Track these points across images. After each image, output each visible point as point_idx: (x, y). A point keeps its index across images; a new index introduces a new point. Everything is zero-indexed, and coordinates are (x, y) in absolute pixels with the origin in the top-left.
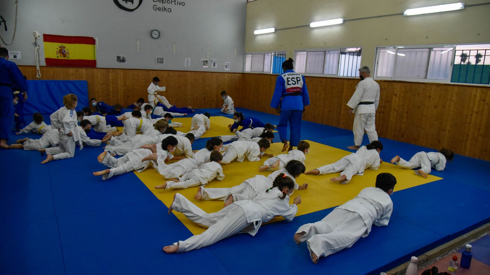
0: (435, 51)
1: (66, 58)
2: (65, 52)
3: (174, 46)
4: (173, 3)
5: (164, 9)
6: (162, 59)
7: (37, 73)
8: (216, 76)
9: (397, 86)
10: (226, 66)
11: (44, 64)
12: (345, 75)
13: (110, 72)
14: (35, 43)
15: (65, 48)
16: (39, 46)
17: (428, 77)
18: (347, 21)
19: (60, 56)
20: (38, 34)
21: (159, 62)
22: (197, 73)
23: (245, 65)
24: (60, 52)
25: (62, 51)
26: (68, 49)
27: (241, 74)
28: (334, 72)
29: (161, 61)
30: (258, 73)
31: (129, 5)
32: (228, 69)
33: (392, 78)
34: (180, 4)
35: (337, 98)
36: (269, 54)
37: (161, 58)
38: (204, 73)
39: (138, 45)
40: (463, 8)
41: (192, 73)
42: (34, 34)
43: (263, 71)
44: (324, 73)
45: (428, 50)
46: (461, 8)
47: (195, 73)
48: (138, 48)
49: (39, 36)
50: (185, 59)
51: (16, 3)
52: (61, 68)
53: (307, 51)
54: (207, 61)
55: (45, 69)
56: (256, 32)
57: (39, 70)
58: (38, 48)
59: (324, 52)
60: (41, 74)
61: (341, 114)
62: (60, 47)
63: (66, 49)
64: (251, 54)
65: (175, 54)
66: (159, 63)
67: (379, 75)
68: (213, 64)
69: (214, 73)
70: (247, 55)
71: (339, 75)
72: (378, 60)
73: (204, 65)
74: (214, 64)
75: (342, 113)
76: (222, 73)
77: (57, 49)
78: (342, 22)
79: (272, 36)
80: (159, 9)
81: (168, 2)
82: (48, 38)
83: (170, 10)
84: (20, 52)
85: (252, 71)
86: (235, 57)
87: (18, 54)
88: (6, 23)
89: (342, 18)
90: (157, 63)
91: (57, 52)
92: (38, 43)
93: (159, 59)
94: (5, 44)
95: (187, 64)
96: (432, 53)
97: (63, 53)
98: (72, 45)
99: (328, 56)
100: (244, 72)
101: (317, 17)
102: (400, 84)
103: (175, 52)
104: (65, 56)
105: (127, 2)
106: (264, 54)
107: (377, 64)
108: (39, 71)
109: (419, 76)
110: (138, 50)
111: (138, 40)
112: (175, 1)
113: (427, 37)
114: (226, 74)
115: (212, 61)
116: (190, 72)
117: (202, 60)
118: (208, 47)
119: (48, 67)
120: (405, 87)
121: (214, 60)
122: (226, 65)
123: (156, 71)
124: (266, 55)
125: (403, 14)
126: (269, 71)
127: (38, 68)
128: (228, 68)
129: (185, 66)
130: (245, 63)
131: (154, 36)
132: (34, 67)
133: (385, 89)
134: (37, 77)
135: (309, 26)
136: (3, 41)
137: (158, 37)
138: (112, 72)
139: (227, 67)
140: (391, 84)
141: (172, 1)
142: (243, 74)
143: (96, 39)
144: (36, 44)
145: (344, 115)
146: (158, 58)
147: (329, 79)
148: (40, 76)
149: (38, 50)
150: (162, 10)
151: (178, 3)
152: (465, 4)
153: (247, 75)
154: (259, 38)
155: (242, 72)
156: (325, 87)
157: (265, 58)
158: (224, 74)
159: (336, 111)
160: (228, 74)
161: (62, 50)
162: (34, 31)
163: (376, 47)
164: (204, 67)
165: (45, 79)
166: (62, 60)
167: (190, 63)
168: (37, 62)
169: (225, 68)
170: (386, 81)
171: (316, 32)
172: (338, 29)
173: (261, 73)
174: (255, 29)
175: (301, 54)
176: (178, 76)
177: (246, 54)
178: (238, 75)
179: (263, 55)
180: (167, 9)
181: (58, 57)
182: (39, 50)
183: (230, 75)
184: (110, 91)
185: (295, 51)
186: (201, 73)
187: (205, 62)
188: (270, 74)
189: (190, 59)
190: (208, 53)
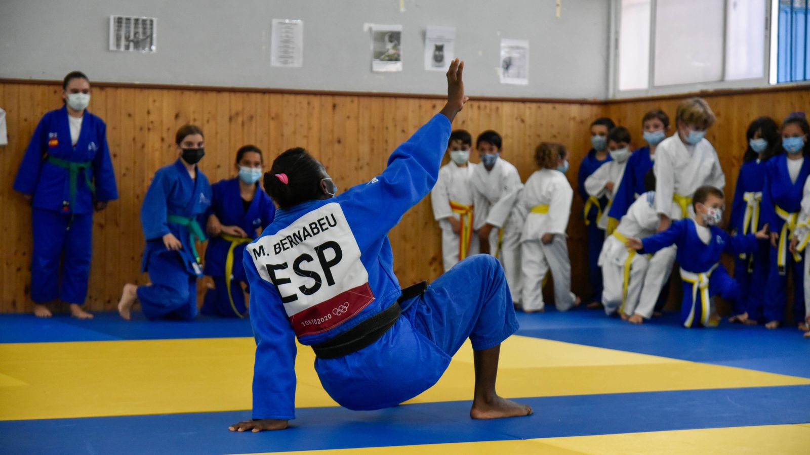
6: (147, 25)
10: (508, 65)
21: (127, 39)
22: (338, 100)
23: (617, 55)
27: (596, 108)
29: (136, 33)
30: (697, 89)
32: (517, 82)
37: (137, 20)
38: (380, 100)
41: (316, 101)
43: (722, 79)
47: (329, 100)
50: (275, 22)
54: (395, 37)
66: (127, 47)
68: (429, 53)
73: (379, 55)
74: (439, 48)
76: (482, 104)
85: (658, 82)
86: (558, 9)
90: (118, 45)
93: (128, 27)
95: (286, 55)
100: (611, 96)
114: (506, 108)
115: (424, 35)
116: (301, 98)
117: (366, 27)
121: (437, 30)
122: (504, 54)
123: (110, 91)
126: (757, 71)
128: (518, 76)
129: (275, 62)
130: (617, 41)
139: (512, 70)
142: (606, 104)
146: (119, 21)
153: (629, 106)
155: (601, 97)
158: (495, 105)
160: (521, 105)
164: (380, 67)
167: (299, 41)
169: (500, 71)
173: (711, 88)
176: (231, 119)
178: (574, 110)
183: (528, 111)
186: (365, 101)
187: (387, 38)
188: (763, 85)
189: (300, 24)
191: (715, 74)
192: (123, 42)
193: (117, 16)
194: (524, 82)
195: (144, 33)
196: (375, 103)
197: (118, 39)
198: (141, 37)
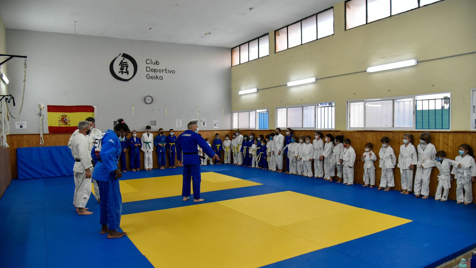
0: (399, 102)
1: (67, 126)
2: (66, 120)
3: (166, 108)
4: (164, 71)
5: (156, 78)
6: (155, 122)
7: (41, 141)
8: (206, 134)
9: (369, 135)
10: (215, 125)
11: (47, 132)
12: (323, 127)
14: (40, 113)
15: (67, 116)
16: (43, 116)
17: (395, 126)
18: (319, 79)
19: (62, 124)
20: (42, 106)
21: (152, 124)
23: (233, 122)
24: (62, 120)
25: (64, 120)
26: (69, 118)
27: (229, 131)
28: (313, 126)
30: (245, 129)
31: (125, 76)
32: (217, 128)
33: (364, 128)
34: (170, 73)
36: (253, 112)
39: (133, 110)
40: (416, 64)
42: (39, 106)
43: (249, 128)
44: (303, 127)
45: (392, 101)
46: (415, 64)
48: (133, 113)
49: (43, 108)
50: (177, 120)
51: (24, 81)
52: (62, 135)
53: (287, 107)
55: (48, 136)
56: (240, 93)
57: (43, 137)
58: (43, 118)
59: (302, 108)
60: (44, 141)
62: (62, 116)
63: (67, 118)
64: (237, 112)
65: (167, 116)
67: (352, 126)
68: (202, 124)
69: (204, 132)
70: (234, 114)
71: (317, 128)
72: (350, 112)
74: (204, 123)
76: (211, 131)
77: (60, 117)
78: (315, 81)
79: (255, 96)
80: (152, 78)
81: (160, 71)
82: (52, 109)
83: (161, 78)
84: (25, 122)
86: (223, 116)
87: (24, 124)
88: (14, 99)
89: (314, 77)
91: (59, 121)
92: (43, 113)
93: (153, 122)
94: (13, 117)
95: (178, 125)
96: (396, 104)
97: (64, 121)
98: (73, 113)
99: (305, 111)
100: (232, 129)
101: (293, 77)
102: (371, 134)
103: (166, 115)
104: (66, 124)
105: (122, 74)
106: (249, 112)
107: (349, 116)
108: (43, 139)
109: (387, 125)
110: (133, 115)
111: (133, 106)
112: (166, 70)
113: (389, 90)
115: (201, 121)
118: (197, 108)
119: (51, 134)
120: (376, 136)
121: (203, 120)
122: (214, 124)
124: (251, 112)
125: (366, 71)
126: (254, 127)
127: (41, 136)
129: (177, 127)
130: (233, 120)
131: (147, 101)
132: (38, 135)
133: (359, 139)
134: (40, 144)
135: (287, 85)
136: (11, 115)
137: (151, 102)
140: (364, 134)
141: (163, 70)
142: (231, 131)
143: (95, 107)
144: (40, 115)
146: (151, 121)
147: (308, 132)
148: (43, 143)
149: (42, 120)
150: (154, 78)
151: (169, 71)
152: (417, 61)
154: (243, 97)
155: (230, 129)
157: (251, 115)
158: (213, 131)
161: (64, 118)
162: (40, 103)
163: (346, 101)
165: (48, 146)
166: (64, 127)
168: (41, 131)
169: (214, 126)
170: (358, 131)
171: (293, 90)
172: (312, 87)
173: (247, 129)
174: (240, 90)
175: (282, 110)
177: (233, 112)
178: (226, 132)
180: (159, 78)
181: (59, 125)
182: (44, 120)
185: (276, 108)
188: (255, 129)
189: (181, 120)
190: (198, 113)
191: (248, 127)
194: (218, 128)
198: (155, 124)
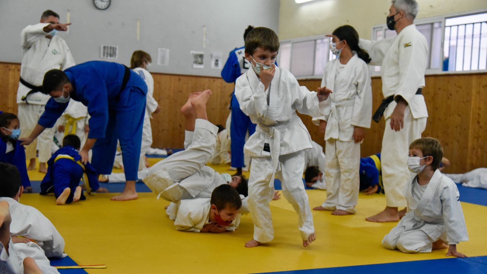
3: (138, 24)
6: (114, 49)
8: (219, 85)
13: (10, 70)
21: (107, 54)
22: (181, 77)
29: (110, 52)
35: (459, 115)
36: (325, 41)
37: (111, 48)
41: (173, 77)
43: (313, 74)
44: (432, 67)
47: (177, 78)
50: (159, 49)
54: (201, 56)
61: (467, 148)
64: (289, 42)
66: (107, 57)
68: (213, 62)
69: (216, 80)
70: (283, 45)
73: (196, 62)
74: (217, 61)
75: (470, 144)
90: (104, 55)
93: (108, 49)
95: (163, 61)
106: (315, 41)
111: (68, 10)
115: (212, 56)
116: (168, 76)
117: (191, 52)
118: (205, 29)
121: (216, 54)
124: (319, 41)
129: (159, 63)
131: (100, 4)
137: (106, 6)
138: (14, 70)
145: (474, 148)
146: (104, 47)
147: (442, 78)
154: (305, 10)
156: (434, 94)
157: (318, 46)
159: (458, 141)
164: (196, 66)
167: (167, 57)
173: (309, 78)
179: (313, 42)
184: (9, 106)
185: (374, 28)
186: (190, 78)
187: (198, 56)
189: (168, 50)
190: (204, 39)
191: (311, 73)
192: (106, 55)
193: (104, 45)
195: (113, 51)
196: (194, 79)
197: (104, 53)
198: (112, 53)
